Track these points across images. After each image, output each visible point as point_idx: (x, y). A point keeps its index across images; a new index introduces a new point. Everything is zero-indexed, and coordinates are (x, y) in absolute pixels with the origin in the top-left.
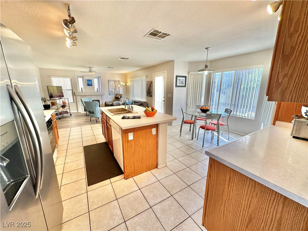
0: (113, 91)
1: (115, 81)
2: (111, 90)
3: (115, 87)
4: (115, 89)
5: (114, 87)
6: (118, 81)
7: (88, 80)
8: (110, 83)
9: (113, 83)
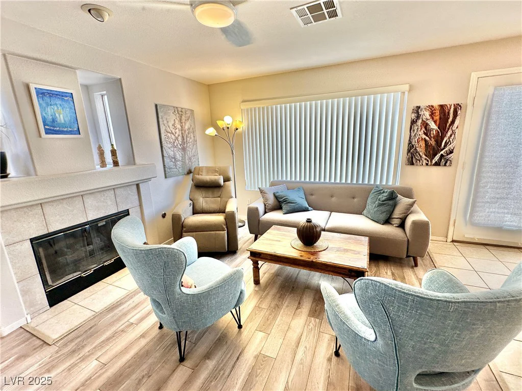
0: (179, 156)
1: (180, 112)
2: (172, 153)
3: (183, 137)
4: (184, 149)
5: (180, 139)
6: (189, 113)
8: (167, 119)
9: (177, 122)
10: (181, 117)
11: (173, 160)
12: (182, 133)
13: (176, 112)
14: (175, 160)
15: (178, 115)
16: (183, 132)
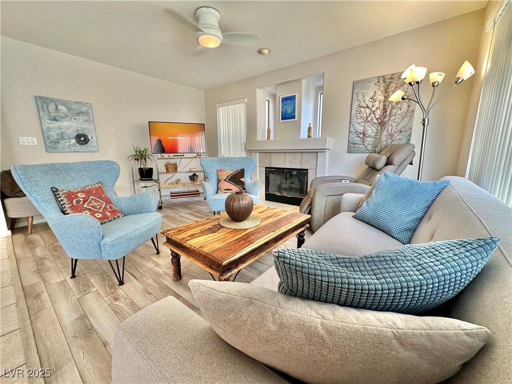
1: (388, 80)
2: (360, 129)
3: (385, 110)
4: (382, 124)
5: (378, 113)
7: (284, 100)
8: (363, 93)
9: (379, 93)
10: (389, 85)
11: (361, 136)
12: (384, 105)
13: (381, 82)
14: (364, 135)
15: (383, 84)
16: (387, 103)
